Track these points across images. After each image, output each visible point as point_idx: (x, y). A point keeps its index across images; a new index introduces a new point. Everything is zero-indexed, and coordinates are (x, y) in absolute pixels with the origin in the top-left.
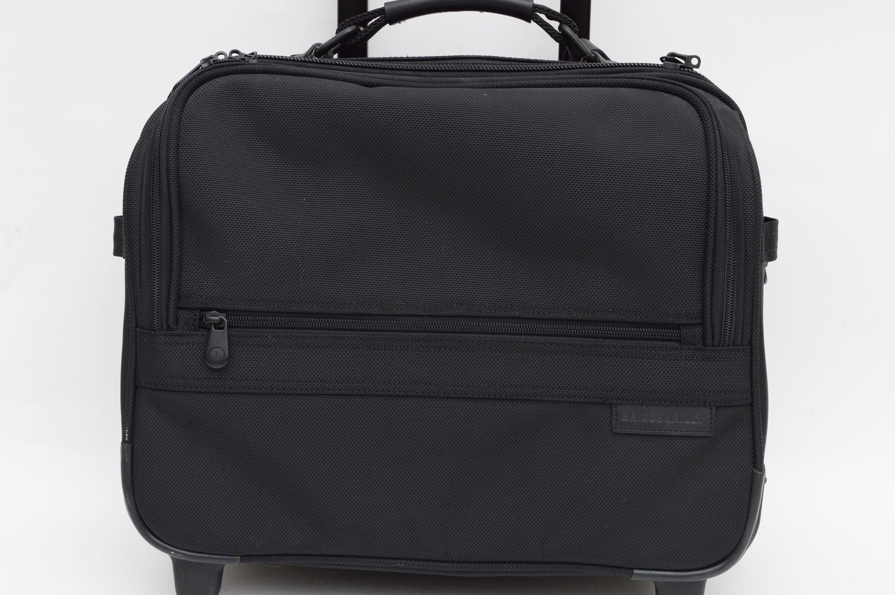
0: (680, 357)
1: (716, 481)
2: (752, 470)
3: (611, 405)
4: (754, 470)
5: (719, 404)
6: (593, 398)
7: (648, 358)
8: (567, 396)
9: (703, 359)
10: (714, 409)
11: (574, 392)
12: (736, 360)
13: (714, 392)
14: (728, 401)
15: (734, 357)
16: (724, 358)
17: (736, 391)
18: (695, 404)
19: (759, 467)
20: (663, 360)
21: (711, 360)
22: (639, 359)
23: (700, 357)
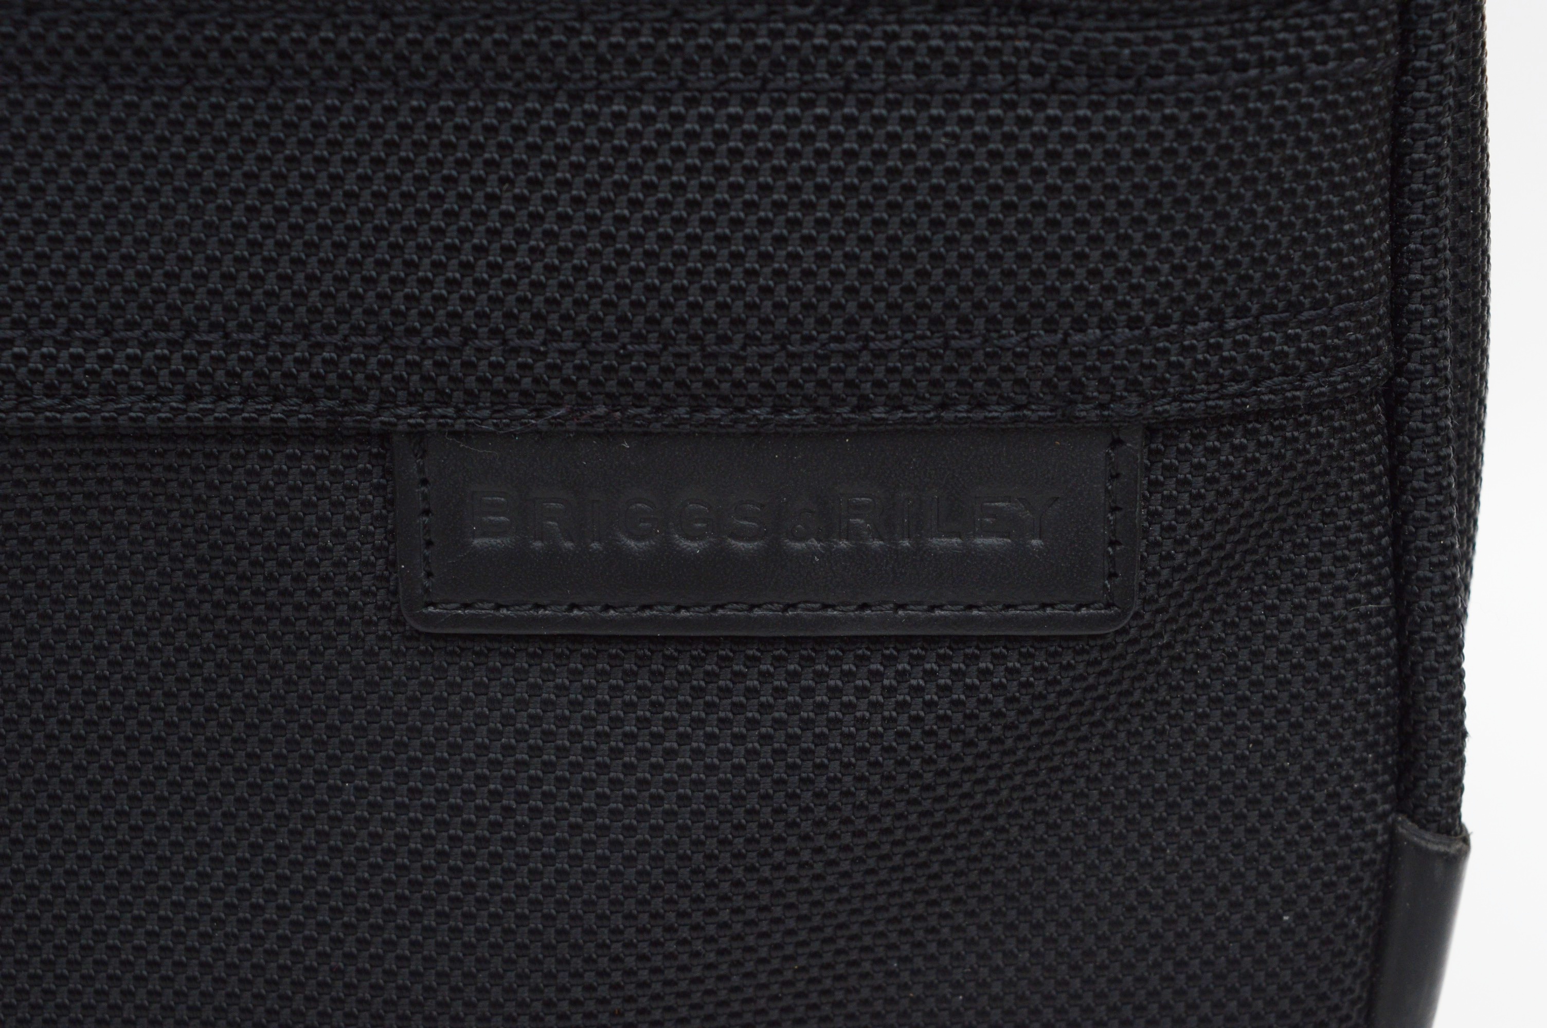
0: (879, 76)
1: (1143, 912)
2: (1391, 830)
3: (384, 437)
4: (1406, 828)
5: (1173, 409)
6: (249, 394)
7: (641, 86)
8: (51, 390)
9: (1052, 88)
10: (1134, 444)
11: (106, 359)
12: (1301, 76)
13: (1134, 323)
14: (1238, 377)
15: (1290, 60)
16: (1211, 70)
17: (1295, 307)
18: (998, 412)
19: (1434, 805)
20: (748, 103)
21: (1114, 84)
22: (576, 97)
23: (1036, 71)
